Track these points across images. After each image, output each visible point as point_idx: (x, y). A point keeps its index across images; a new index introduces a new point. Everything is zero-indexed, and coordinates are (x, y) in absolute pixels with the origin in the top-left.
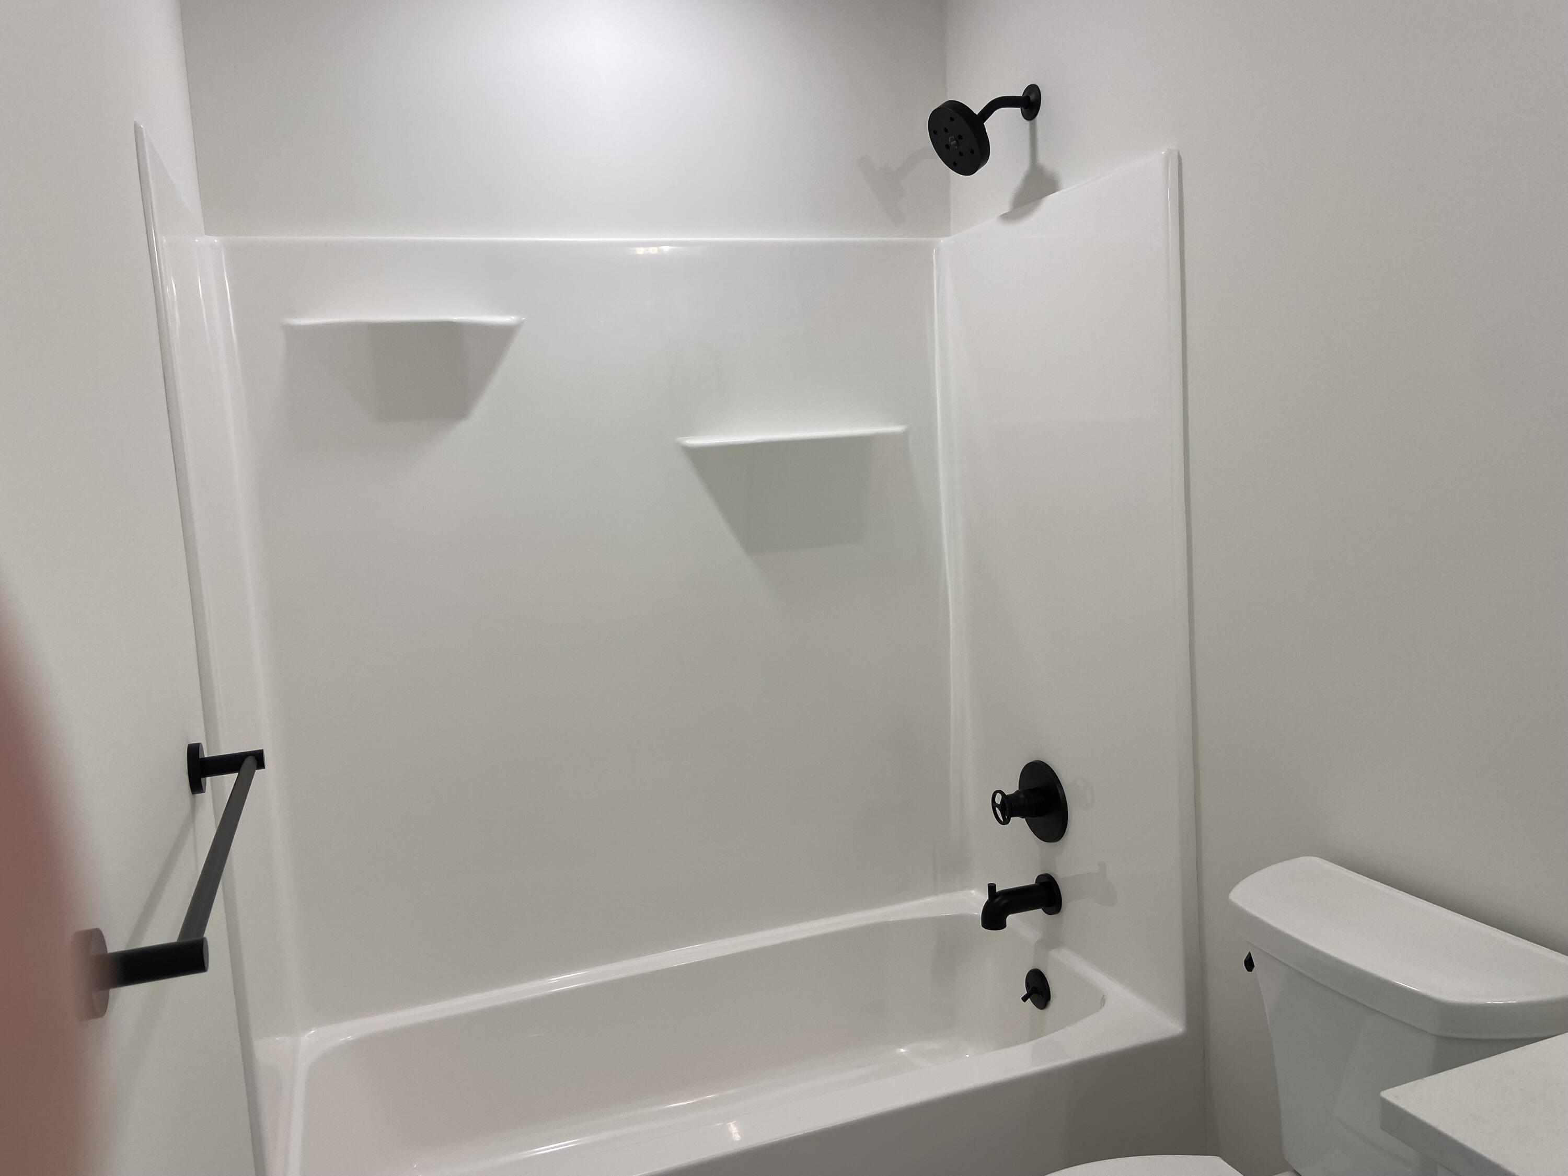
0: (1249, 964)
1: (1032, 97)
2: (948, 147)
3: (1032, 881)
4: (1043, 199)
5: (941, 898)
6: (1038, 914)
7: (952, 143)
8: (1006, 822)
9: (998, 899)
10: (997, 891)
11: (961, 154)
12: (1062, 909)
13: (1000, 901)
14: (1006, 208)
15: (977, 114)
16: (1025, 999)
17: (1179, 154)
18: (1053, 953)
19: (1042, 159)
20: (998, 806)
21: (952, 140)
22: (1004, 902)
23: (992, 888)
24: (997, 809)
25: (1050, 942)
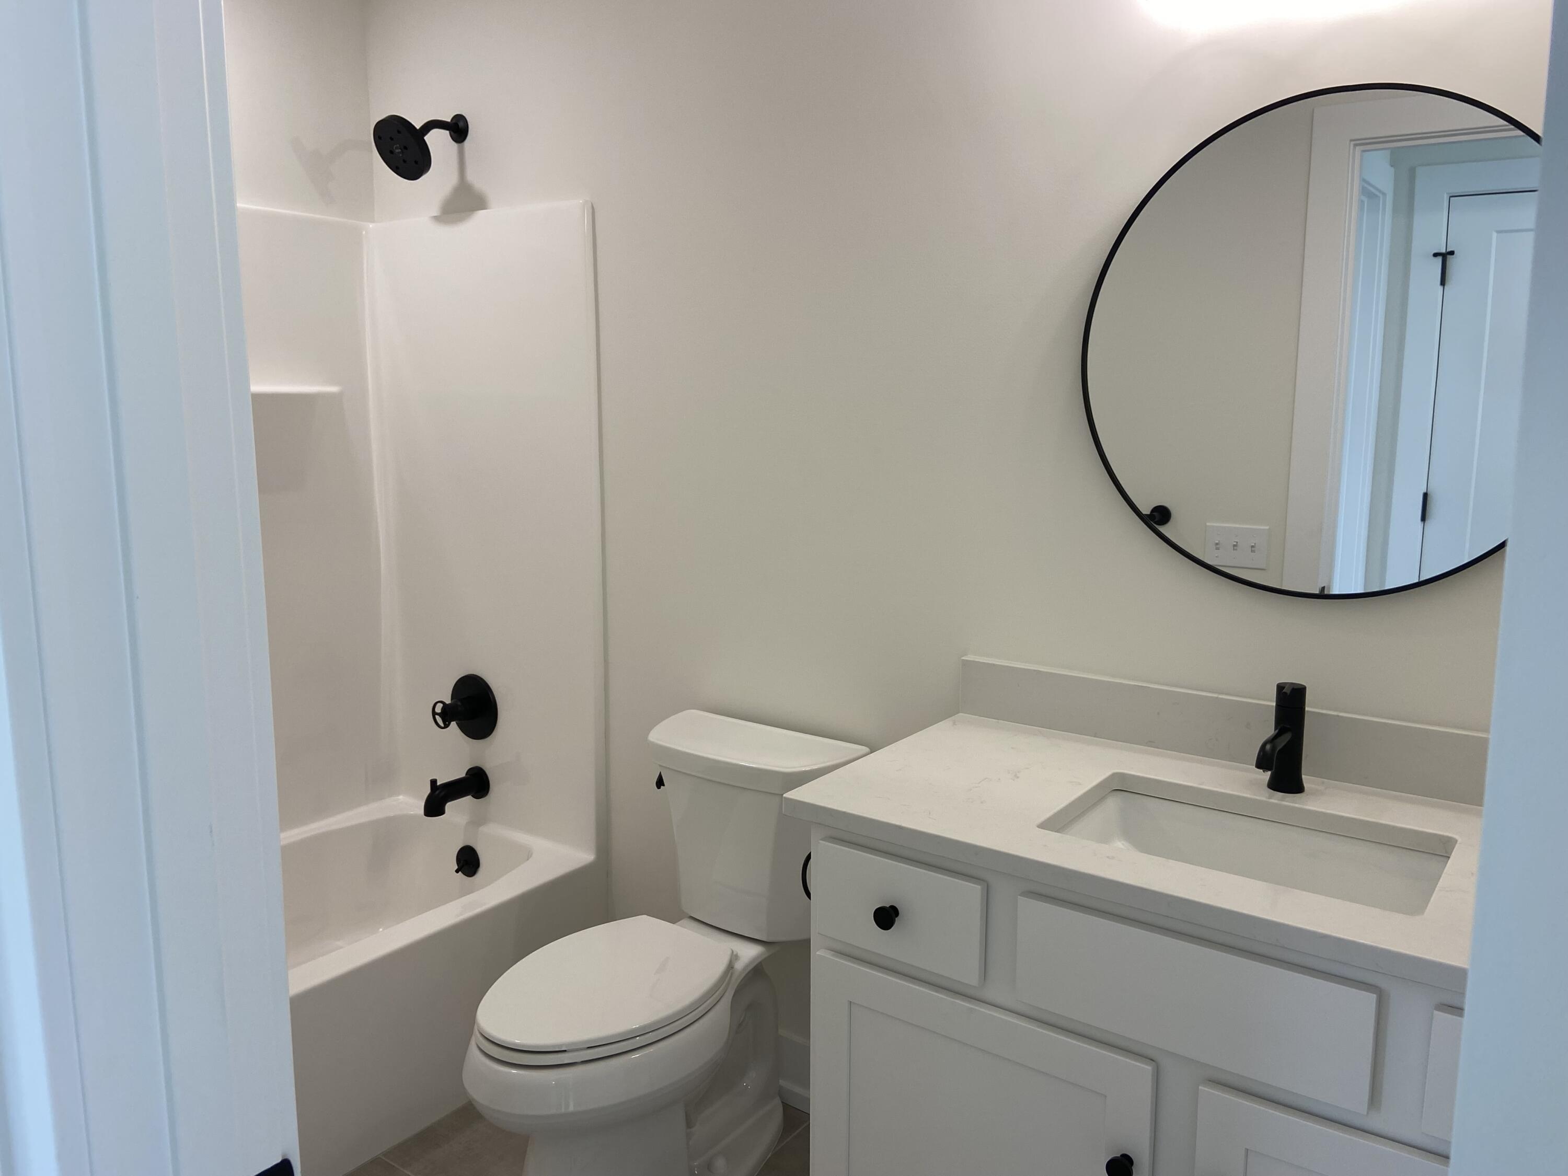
0: (660, 783)
1: (461, 124)
2: (392, 152)
3: (462, 774)
4: (475, 212)
5: (374, 806)
6: (467, 800)
7: (397, 151)
8: (446, 726)
9: (437, 792)
10: (438, 784)
11: (405, 161)
12: (490, 792)
13: (440, 792)
14: (435, 212)
15: (418, 127)
16: (457, 871)
17: (592, 204)
18: (484, 829)
19: (471, 177)
20: (438, 714)
21: (396, 148)
22: (443, 794)
23: (433, 782)
24: (437, 717)
25: (478, 821)
